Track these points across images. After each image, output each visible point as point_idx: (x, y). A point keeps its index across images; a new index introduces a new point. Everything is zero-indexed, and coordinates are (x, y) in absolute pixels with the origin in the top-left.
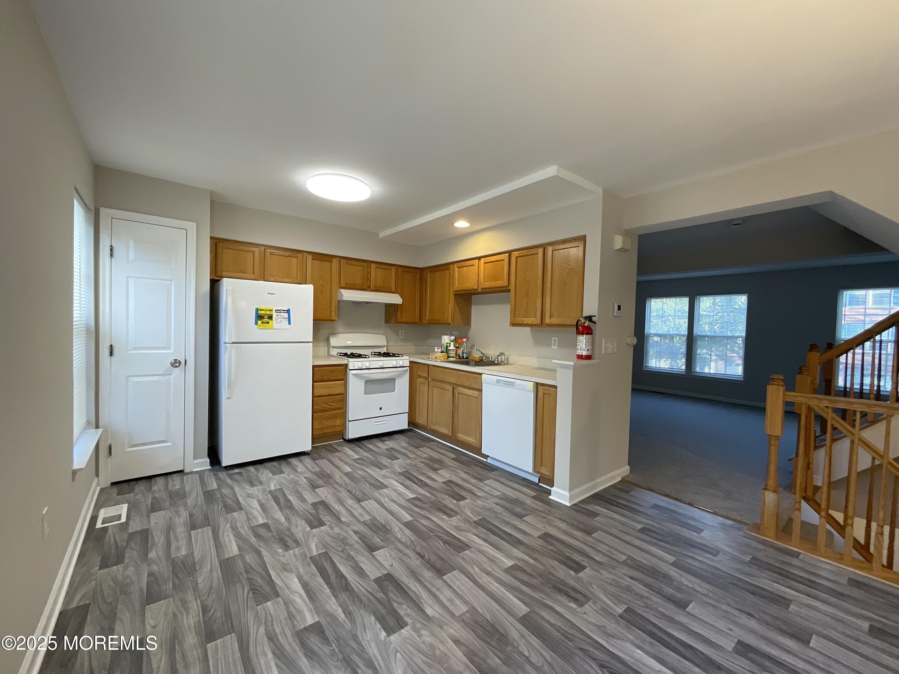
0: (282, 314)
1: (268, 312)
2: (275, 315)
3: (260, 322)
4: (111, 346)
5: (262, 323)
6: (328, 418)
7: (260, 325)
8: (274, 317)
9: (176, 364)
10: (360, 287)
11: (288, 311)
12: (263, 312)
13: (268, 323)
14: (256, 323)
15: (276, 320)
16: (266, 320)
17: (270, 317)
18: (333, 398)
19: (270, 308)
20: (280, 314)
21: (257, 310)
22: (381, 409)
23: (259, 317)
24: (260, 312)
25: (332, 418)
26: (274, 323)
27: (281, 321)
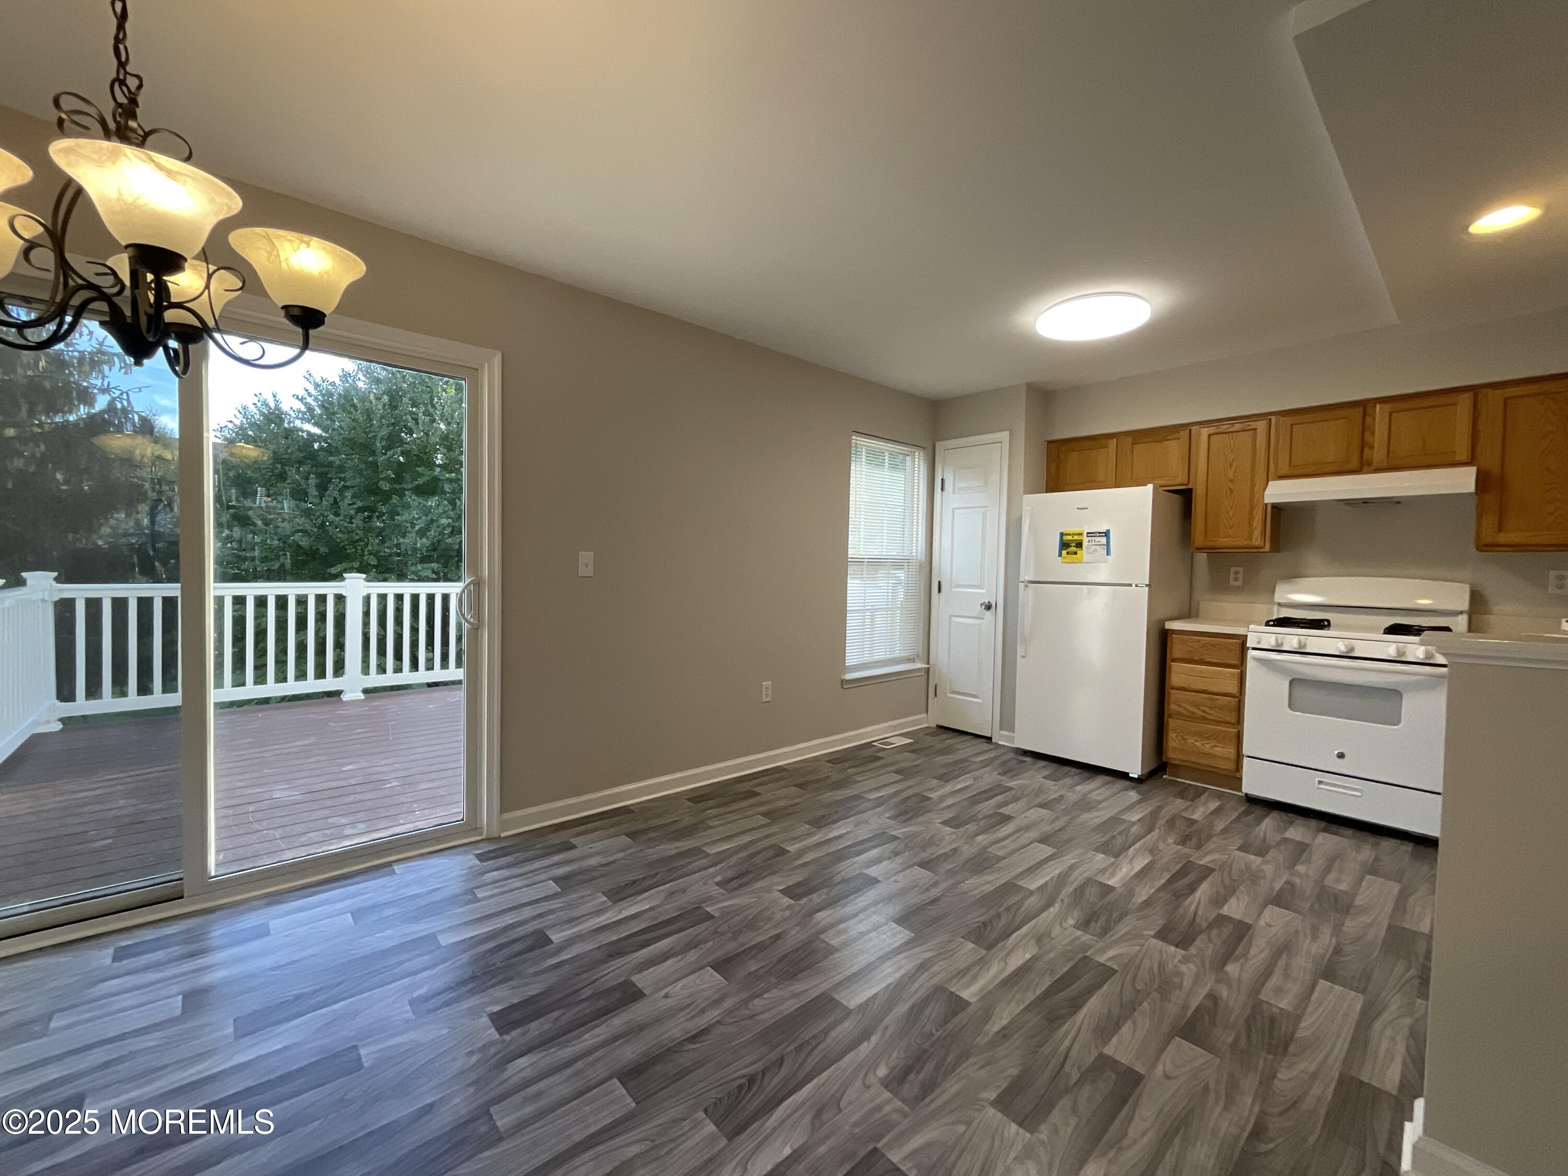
0: (1097, 539)
1: (1076, 538)
2: (1085, 540)
3: (1064, 552)
4: (939, 582)
5: (1068, 553)
6: (1200, 735)
7: (1065, 558)
8: (1085, 544)
9: (988, 607)
10: (1335, 468)
11: (1107, 534)
12: (1070, 538)
13: (1076, 553)
14: (1060, 555)
15: (1088, 547)
16: (1073, 549)
17: (1079, 545)
18: (1211, 699)
19: (1078, 530)
20: (1093, 539)
21: (1062, 534)
22: (1341, 756)
23: (1064, 545)
24: (1066, 538)
25: (1207, 738)
26: (1084, 554)
27: (1095, 550)
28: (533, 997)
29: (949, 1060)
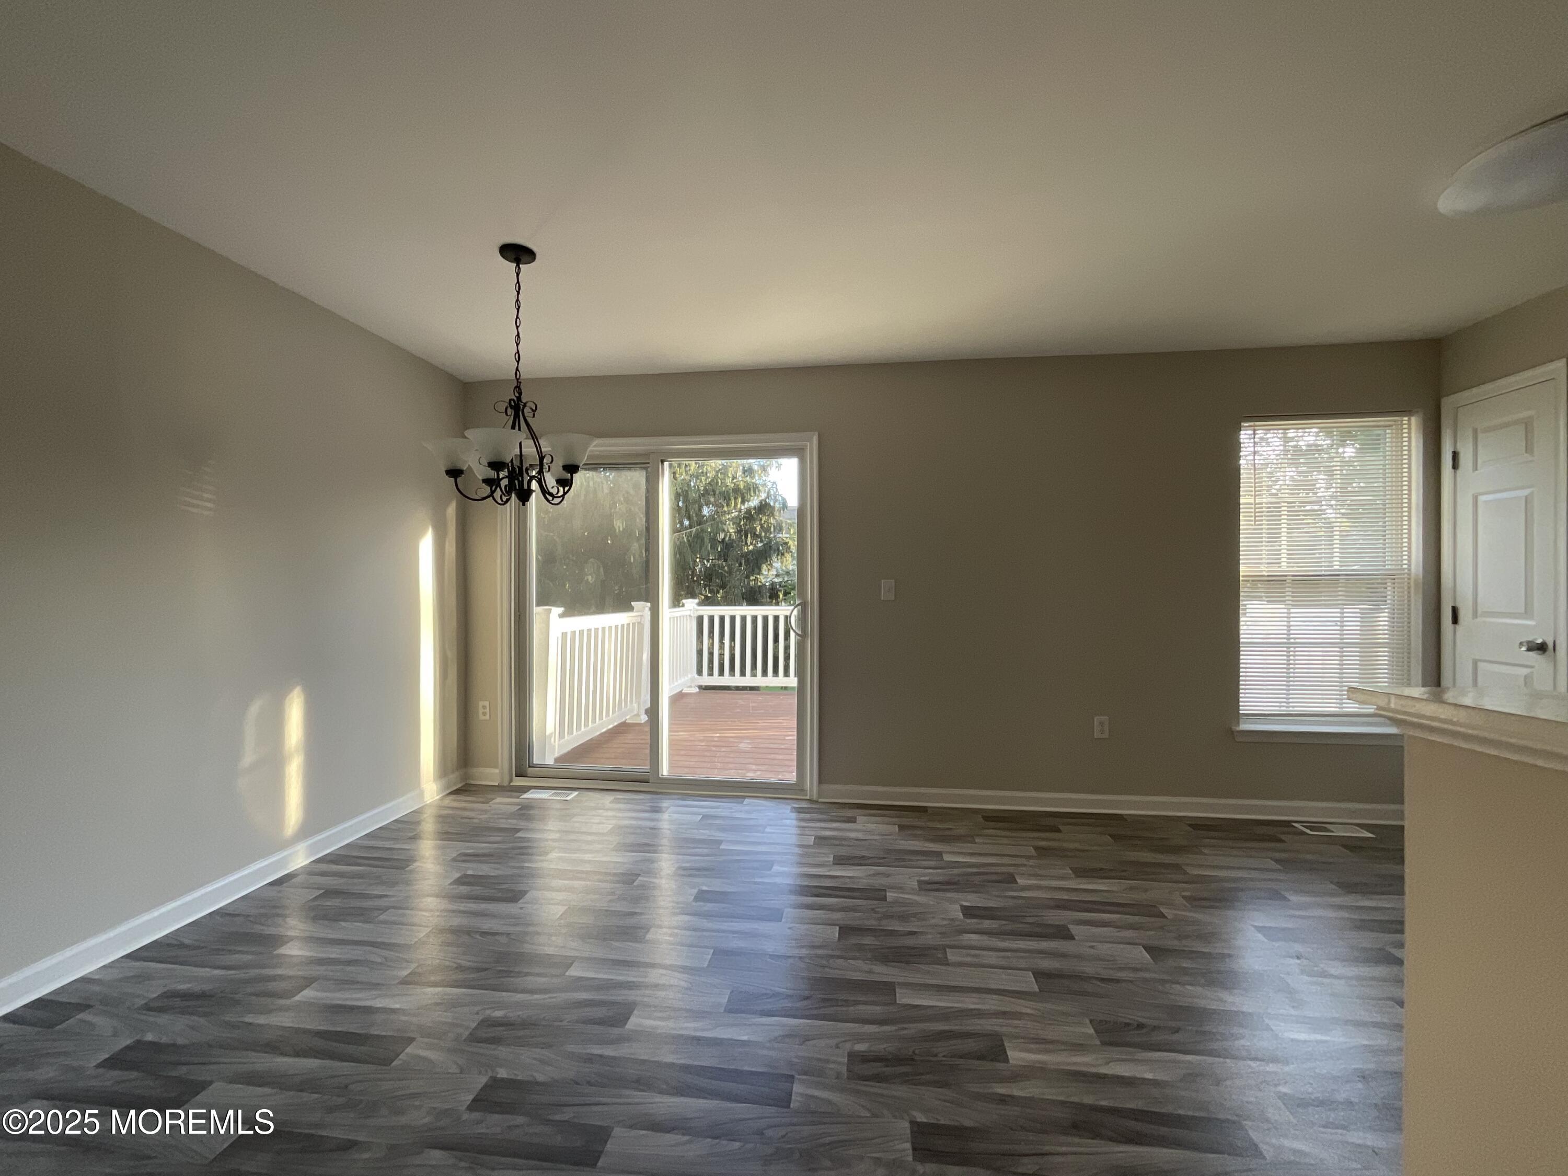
28: (992, 908)
29: (923, 1077)
